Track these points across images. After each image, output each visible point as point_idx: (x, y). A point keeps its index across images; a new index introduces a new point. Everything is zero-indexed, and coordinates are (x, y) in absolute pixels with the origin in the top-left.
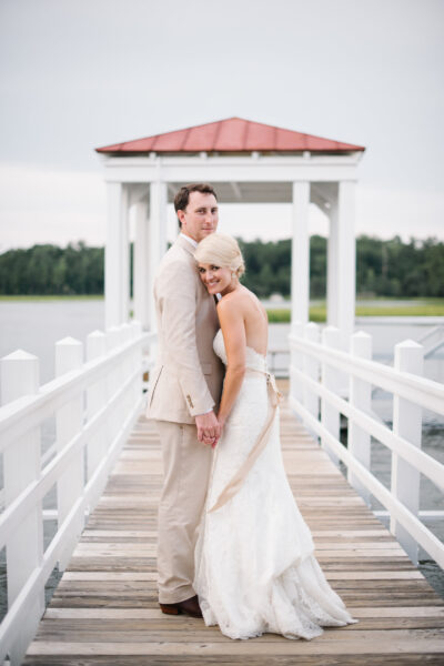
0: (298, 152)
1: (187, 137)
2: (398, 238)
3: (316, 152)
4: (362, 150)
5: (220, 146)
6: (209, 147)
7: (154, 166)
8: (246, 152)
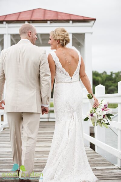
0: (68, 21)
1: (19, 15)
2: (105, 72)
3: (74, 21)
4: (95, 20)
5: (33, 18)
6: (29, 19)
7: (5, 27)
8: (45, 21)
